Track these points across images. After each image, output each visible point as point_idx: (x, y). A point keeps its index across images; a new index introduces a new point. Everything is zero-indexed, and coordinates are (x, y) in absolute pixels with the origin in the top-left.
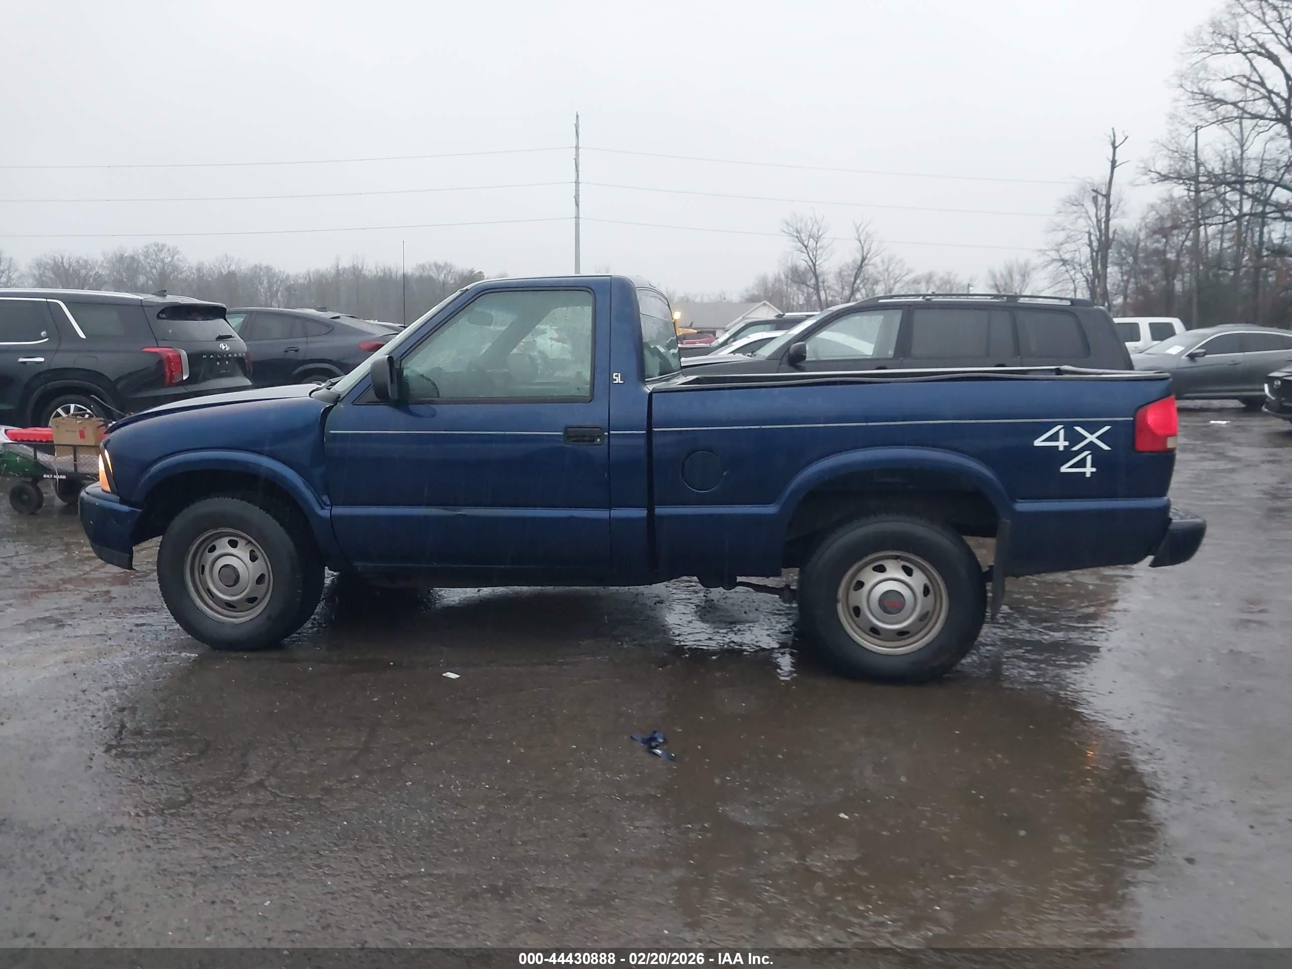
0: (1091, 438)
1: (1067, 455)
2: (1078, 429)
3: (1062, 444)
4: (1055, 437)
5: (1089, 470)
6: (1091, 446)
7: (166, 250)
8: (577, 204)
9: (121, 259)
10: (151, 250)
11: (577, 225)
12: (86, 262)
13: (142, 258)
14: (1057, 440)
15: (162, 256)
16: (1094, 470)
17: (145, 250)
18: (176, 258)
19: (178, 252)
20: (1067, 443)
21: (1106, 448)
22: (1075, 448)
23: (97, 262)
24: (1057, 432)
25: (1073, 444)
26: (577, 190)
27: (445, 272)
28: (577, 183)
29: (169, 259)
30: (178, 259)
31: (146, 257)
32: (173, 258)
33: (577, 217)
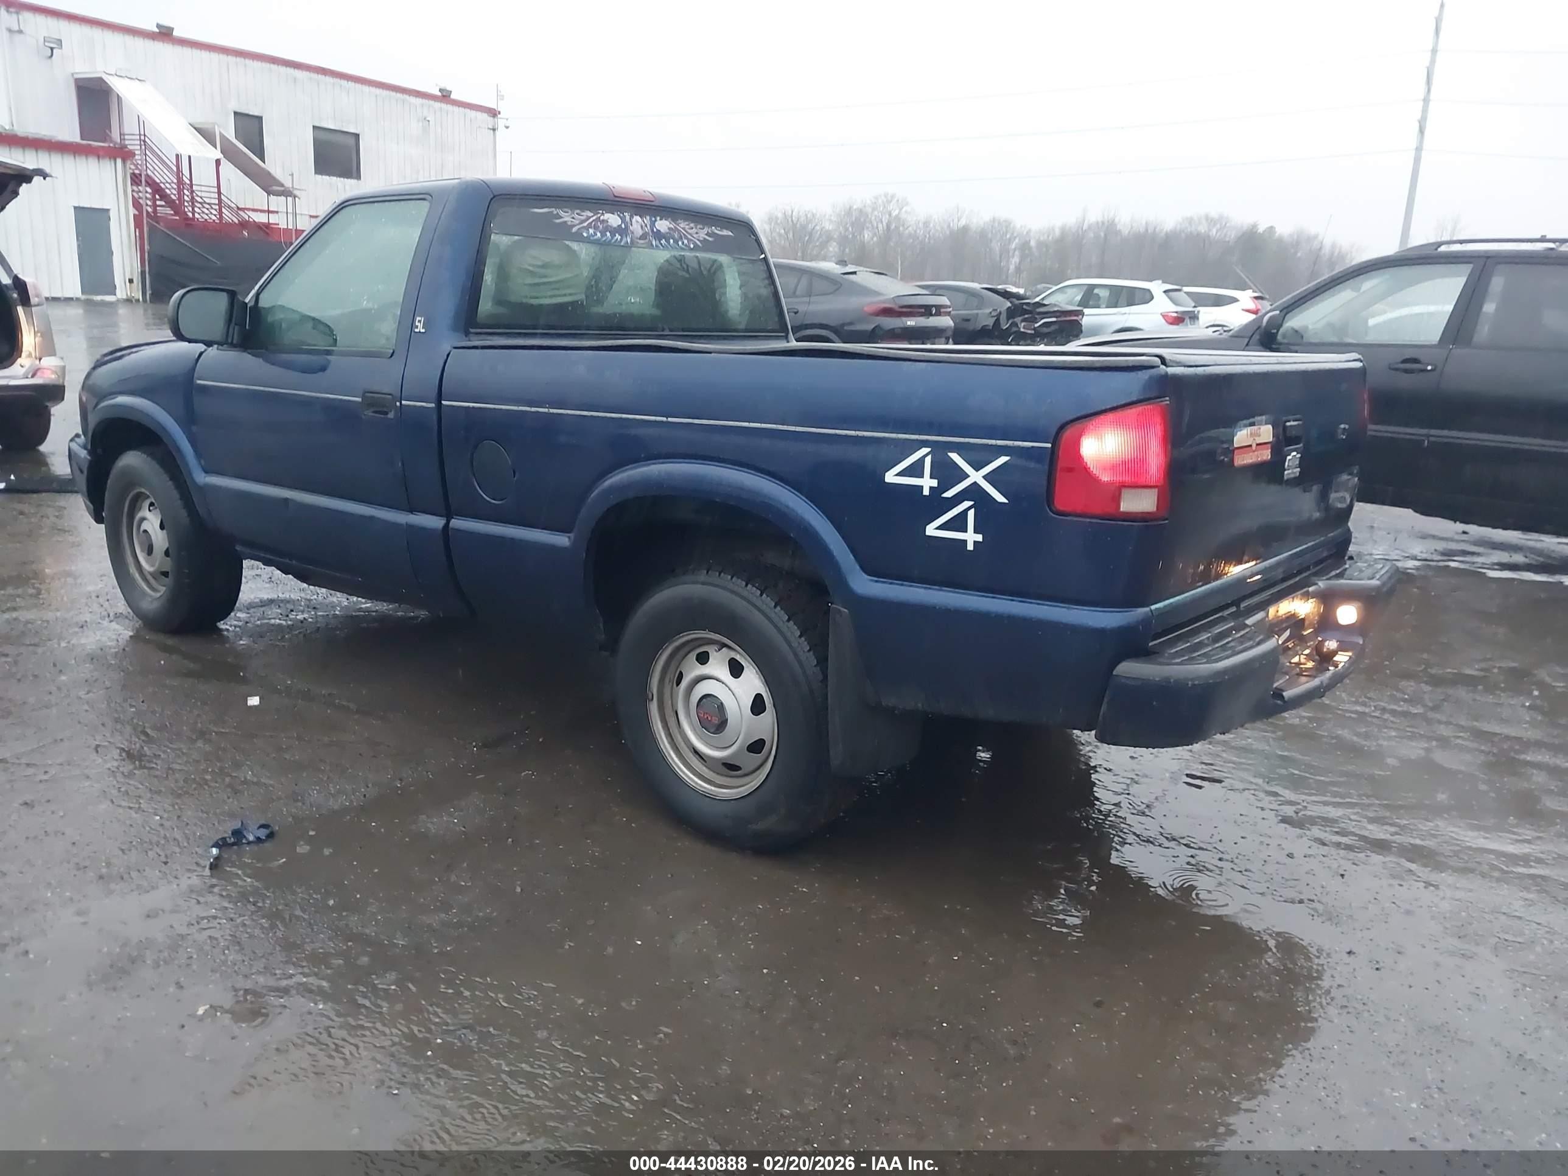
0: (976, 477)
1: (936, 504)
2: (954, 456)
3: (927, 483)
4: (915, 470)
5: (971, 537)
6: (974, 492)
7: (894, 201)
8: (1422, 131)
9: (849, 212)
10: (880, 201)
11: (1417, 160)
12: (814, 215)
13: (869, 210)
14: (921, 475)
15: (890, 207)
16: (979, 538)
17: (873, 201)
18: (904, 210)
19: (907, 204)
20: (934, 483)
21: (1000, 498)
22: (949, 494)
23: (825, 216)
24: (921, 461)
25: (944, 486)
26: (1425, 111)
27: (1218, 226)
28: (1426, 101)
29: (897, 212)
30: (906, 212)
31: (874, 209)
32: (901, 210)
33: (1419, 149)
